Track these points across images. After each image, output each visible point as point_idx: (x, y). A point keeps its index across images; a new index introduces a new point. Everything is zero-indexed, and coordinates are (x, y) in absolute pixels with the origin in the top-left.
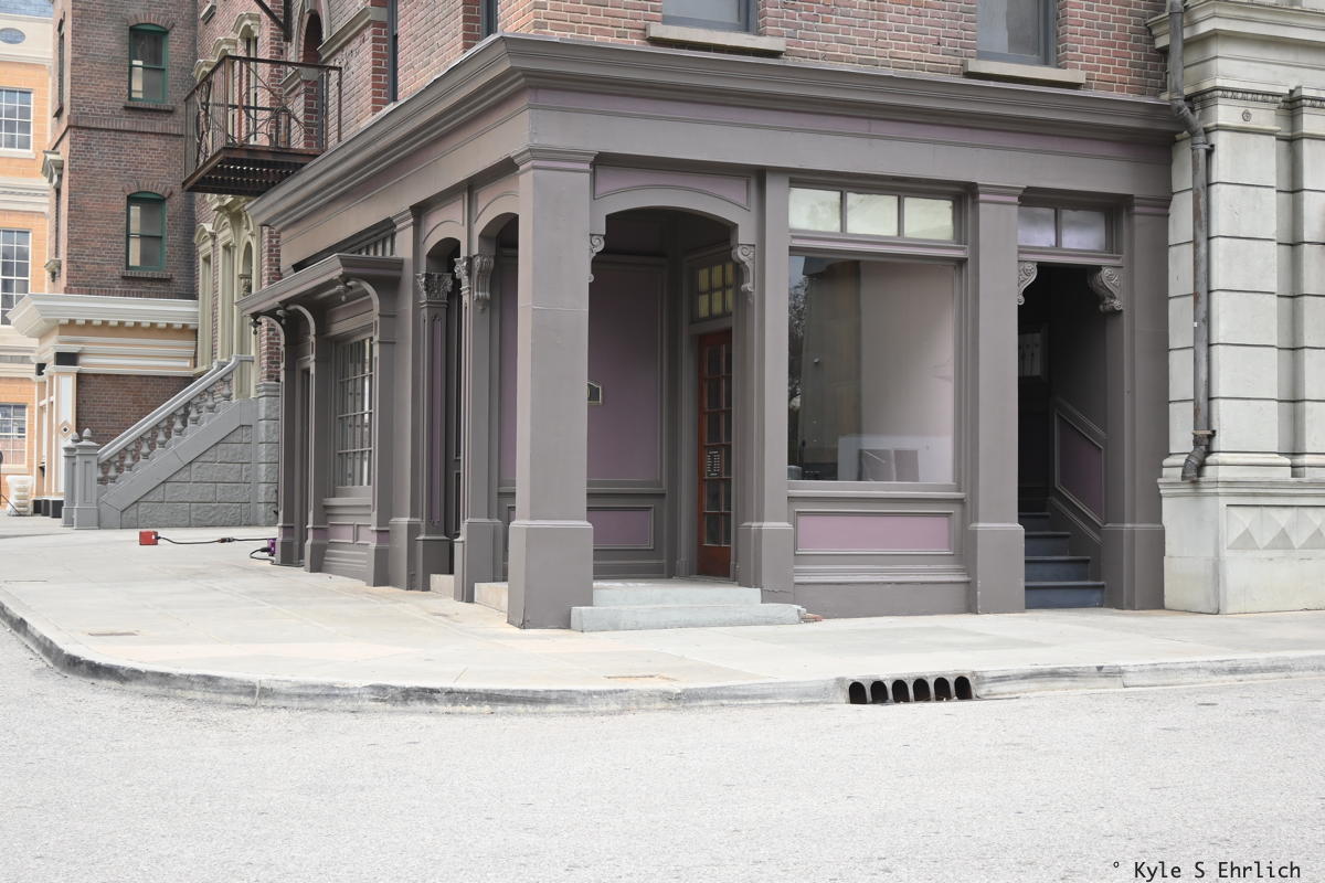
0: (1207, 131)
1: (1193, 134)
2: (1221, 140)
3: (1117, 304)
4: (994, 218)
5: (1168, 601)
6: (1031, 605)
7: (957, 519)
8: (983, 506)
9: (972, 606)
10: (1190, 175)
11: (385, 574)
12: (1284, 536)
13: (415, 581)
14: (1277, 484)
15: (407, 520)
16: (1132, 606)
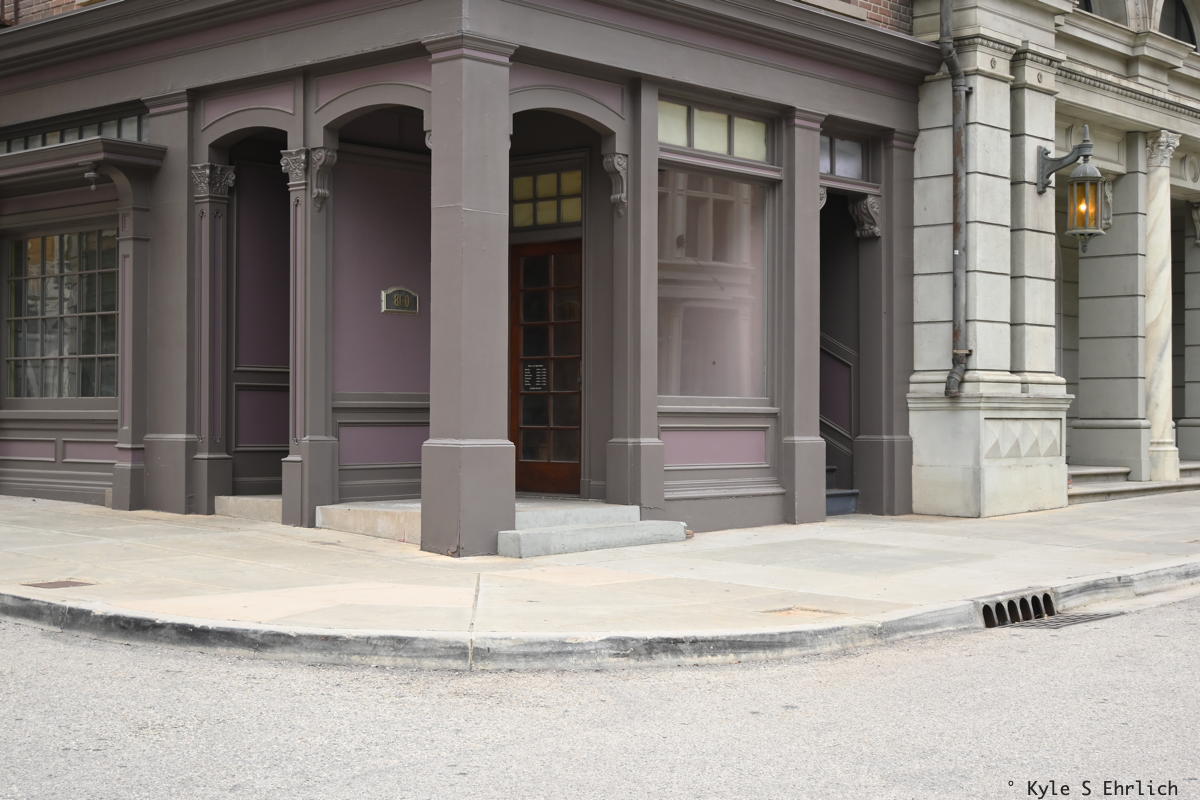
0: (967, 74)
1: (955, 74)
2: (979, 83)
3: (877, 229)
4: (806, 142)
5: (915, 506)
6: (831, 512)
7: (771, 432)
8: (797, 425)
9: (788, 516)
10: (945, 114)
11: (140, 496)
12: (1017, 446)
13: (196, 503)
14: (1013, 399)
15: (182, 437)
16: (891, 512)
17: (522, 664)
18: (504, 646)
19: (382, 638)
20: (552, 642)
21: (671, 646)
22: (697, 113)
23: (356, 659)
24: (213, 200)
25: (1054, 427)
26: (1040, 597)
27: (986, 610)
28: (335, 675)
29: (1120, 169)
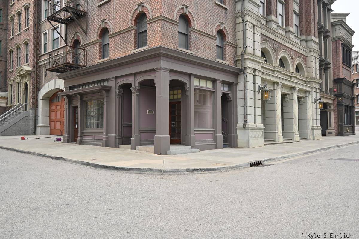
0: (246, 73)
1: (244, 73)
2: (248, 75)
3: (231, 99)
4: (219, 85)
5: (238, 146)
6: (224, 147)
7: (213, 134)
8: (218, 132)
9: (216, 148)
10: (242, 80)
11: (107, 145)
12: (255, 136)
13: (116, 146)
14: (254, 128)
15: (114, 135)
16: (234, 147)
17: (171, 173)
18: (168, 170)
19: (148, 169)
20: (176, 170)
21: (197, 170)
22: (200, 80)
23: (143, 172)
24: (119, 95)
25: (262, 132)
26: (260, 162)
27: (250, 164)
28: (140, 175)
29: (272, 89)
